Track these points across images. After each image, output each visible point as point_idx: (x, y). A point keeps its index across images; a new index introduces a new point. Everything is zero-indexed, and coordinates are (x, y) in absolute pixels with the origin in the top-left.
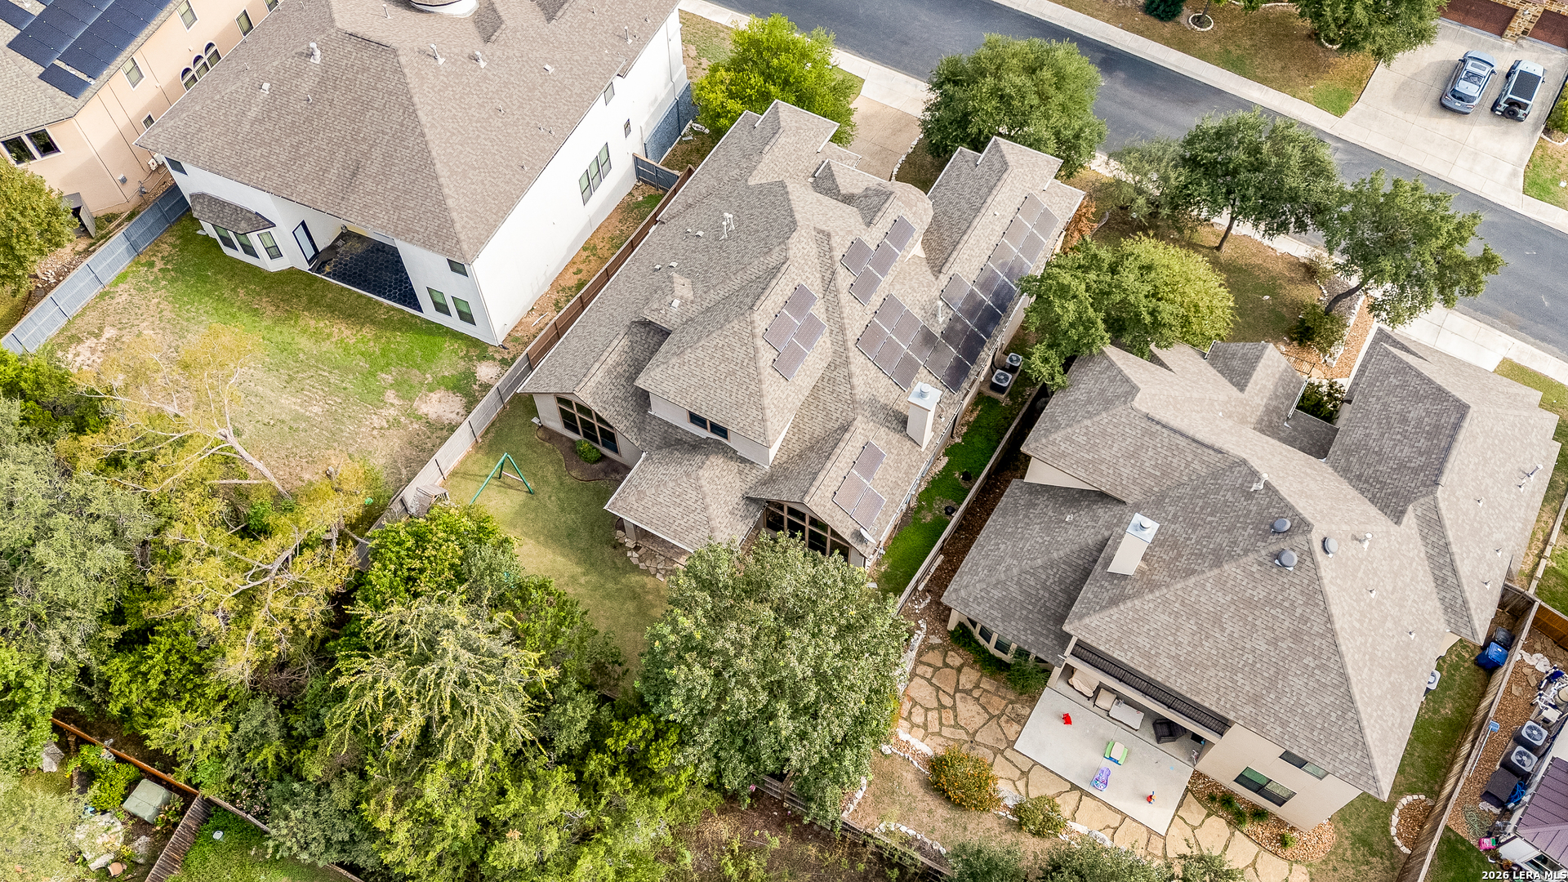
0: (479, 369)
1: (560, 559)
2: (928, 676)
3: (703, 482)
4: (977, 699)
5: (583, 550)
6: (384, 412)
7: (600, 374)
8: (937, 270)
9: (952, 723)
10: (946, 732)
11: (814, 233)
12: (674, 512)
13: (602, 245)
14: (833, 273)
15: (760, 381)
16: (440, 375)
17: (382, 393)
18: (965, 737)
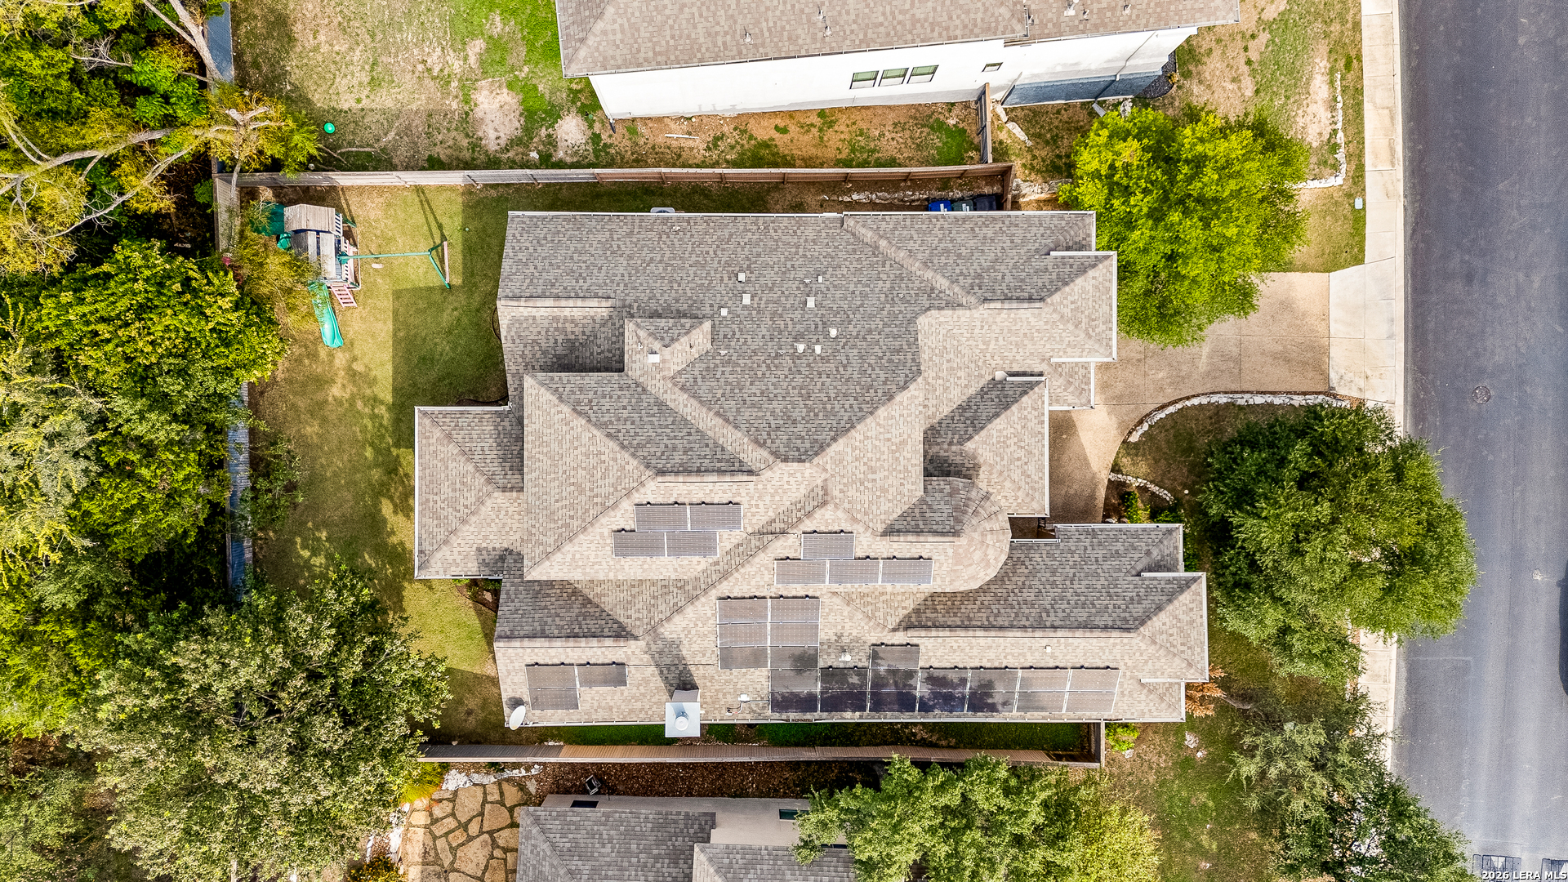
0: (568, 119)
1: (389, 368)
2: (490, 798)
3: (489, 503)
4: (492, 857)
5: (415, 385)
6: (451, 57)
7: (543, 312)
8: (907, 625)
9: (454, 845)
10: (441, 844)
11: (819, 482)
12: (446, 489)
13: (843, 128)
14: (783, 533)
15: (585, 529)
16: (534, 81)
17: (473, 35)
18: (446, 864)
